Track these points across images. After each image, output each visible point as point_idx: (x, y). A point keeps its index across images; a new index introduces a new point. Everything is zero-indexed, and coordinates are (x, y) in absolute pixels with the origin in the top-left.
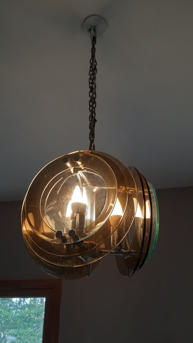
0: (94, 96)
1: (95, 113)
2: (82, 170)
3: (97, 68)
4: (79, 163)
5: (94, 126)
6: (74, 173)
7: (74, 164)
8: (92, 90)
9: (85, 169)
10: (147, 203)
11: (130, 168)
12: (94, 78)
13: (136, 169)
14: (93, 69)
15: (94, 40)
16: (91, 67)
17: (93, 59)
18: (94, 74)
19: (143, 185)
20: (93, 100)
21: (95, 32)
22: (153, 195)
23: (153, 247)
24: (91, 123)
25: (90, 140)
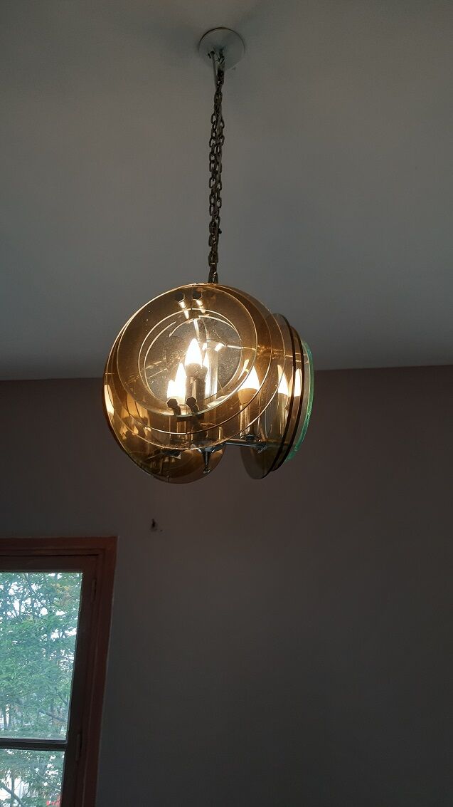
0: (219, 186)
1: (218, 218)
2: (202, 314)
3: (224, 134)
4: (199, 302)
5: (217, 240)
6: (190, 318)
7: (191, 304)
8: (215, 174)
9: (207, 313)
10: (298, 373)
11: (275, 315)
12: (219, 154)
13: (284, 318)
14: (217, 137)
15: (220, 76)
16: (213, 130)
17: (218, 116)
18: (219, 145)
19: (295, 345)
20: (215, 194)
21: (221, 61)
22: (308, 362)
23: (301, 436)
24: (211, 236)
25: (210, 265)
